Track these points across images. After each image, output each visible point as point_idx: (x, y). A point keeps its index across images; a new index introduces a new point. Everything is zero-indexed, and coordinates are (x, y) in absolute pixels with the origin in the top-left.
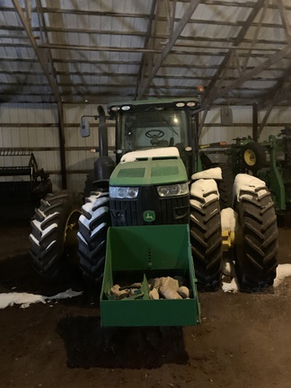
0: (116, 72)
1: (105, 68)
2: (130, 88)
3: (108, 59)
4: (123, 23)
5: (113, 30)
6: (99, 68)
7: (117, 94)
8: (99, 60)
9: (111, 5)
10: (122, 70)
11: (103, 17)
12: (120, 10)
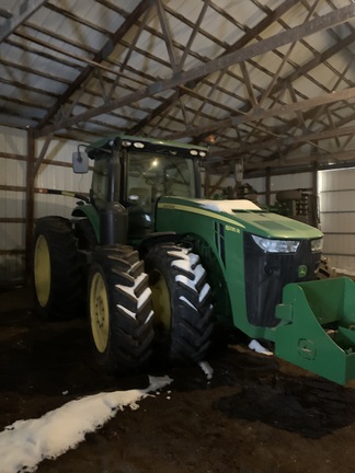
0: (31, 85)
1: (19, 76)
2: (39, 110)
3: (29, 66)
4: (76, 30)
5: (59, 33)
6: (10, 74)
7: (16, 114)
8: (16, 62)
9: (72, 4)
10: (40, 84)
11: (54, 13)
12: (80, 14)
